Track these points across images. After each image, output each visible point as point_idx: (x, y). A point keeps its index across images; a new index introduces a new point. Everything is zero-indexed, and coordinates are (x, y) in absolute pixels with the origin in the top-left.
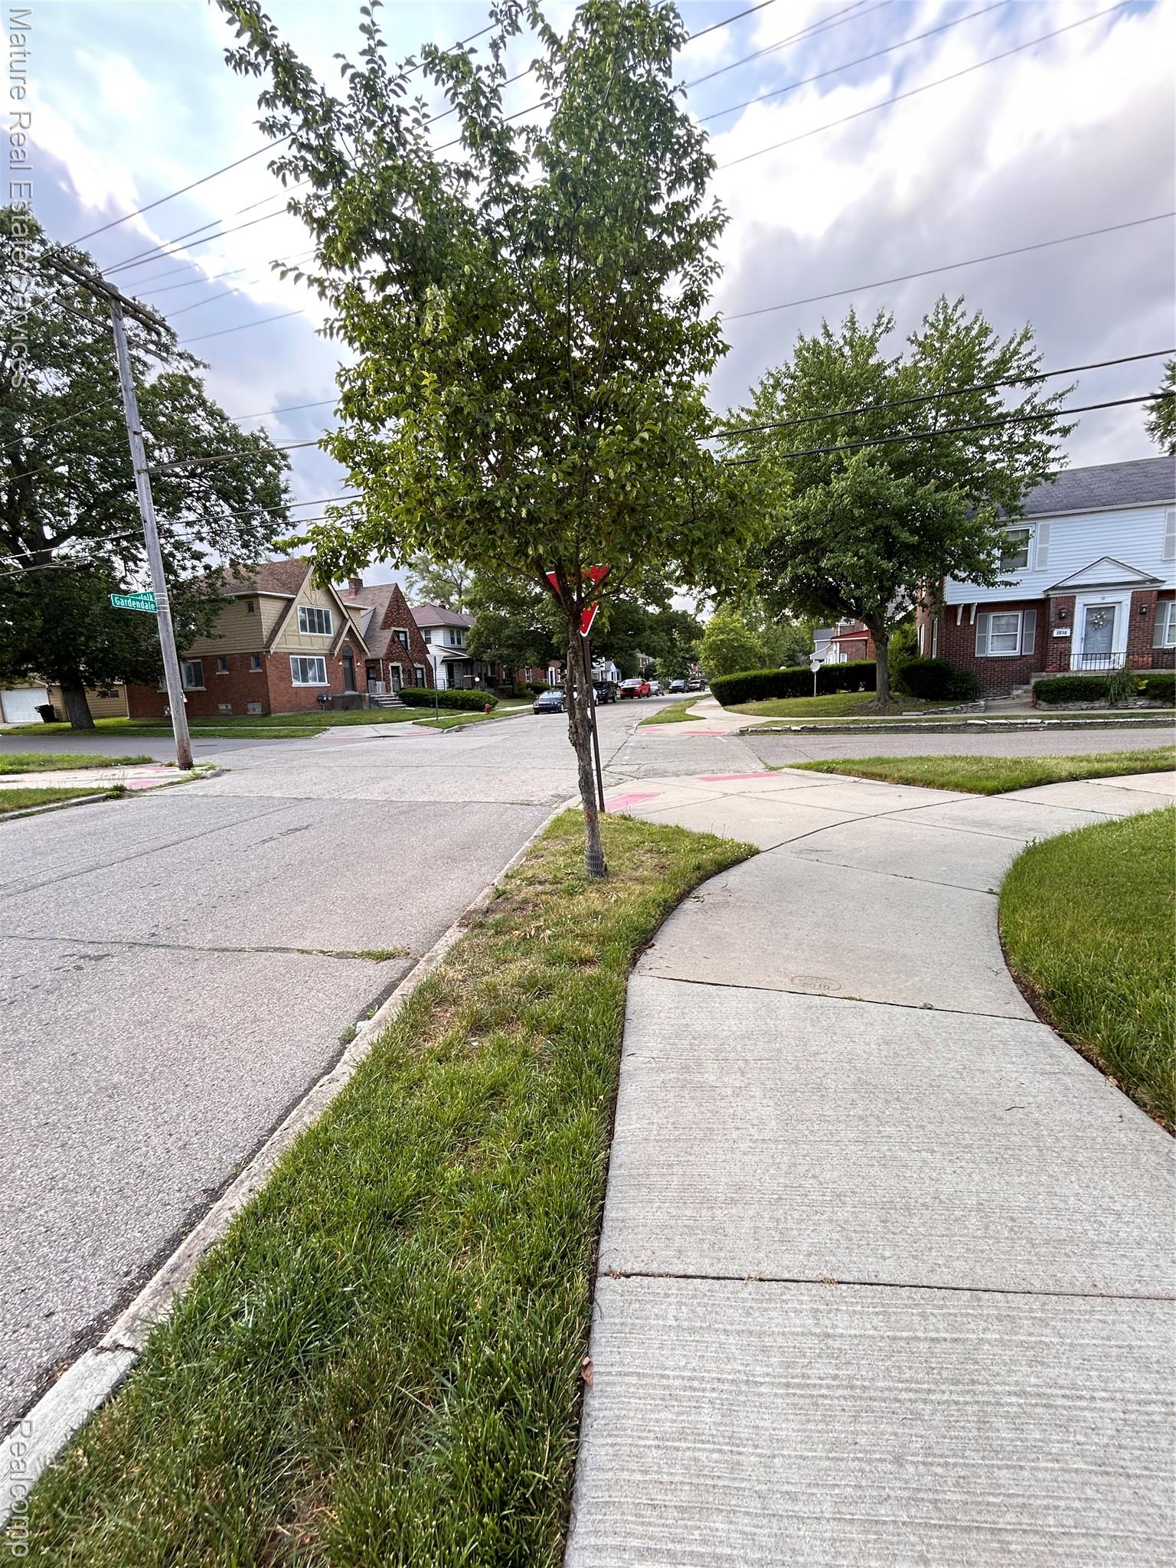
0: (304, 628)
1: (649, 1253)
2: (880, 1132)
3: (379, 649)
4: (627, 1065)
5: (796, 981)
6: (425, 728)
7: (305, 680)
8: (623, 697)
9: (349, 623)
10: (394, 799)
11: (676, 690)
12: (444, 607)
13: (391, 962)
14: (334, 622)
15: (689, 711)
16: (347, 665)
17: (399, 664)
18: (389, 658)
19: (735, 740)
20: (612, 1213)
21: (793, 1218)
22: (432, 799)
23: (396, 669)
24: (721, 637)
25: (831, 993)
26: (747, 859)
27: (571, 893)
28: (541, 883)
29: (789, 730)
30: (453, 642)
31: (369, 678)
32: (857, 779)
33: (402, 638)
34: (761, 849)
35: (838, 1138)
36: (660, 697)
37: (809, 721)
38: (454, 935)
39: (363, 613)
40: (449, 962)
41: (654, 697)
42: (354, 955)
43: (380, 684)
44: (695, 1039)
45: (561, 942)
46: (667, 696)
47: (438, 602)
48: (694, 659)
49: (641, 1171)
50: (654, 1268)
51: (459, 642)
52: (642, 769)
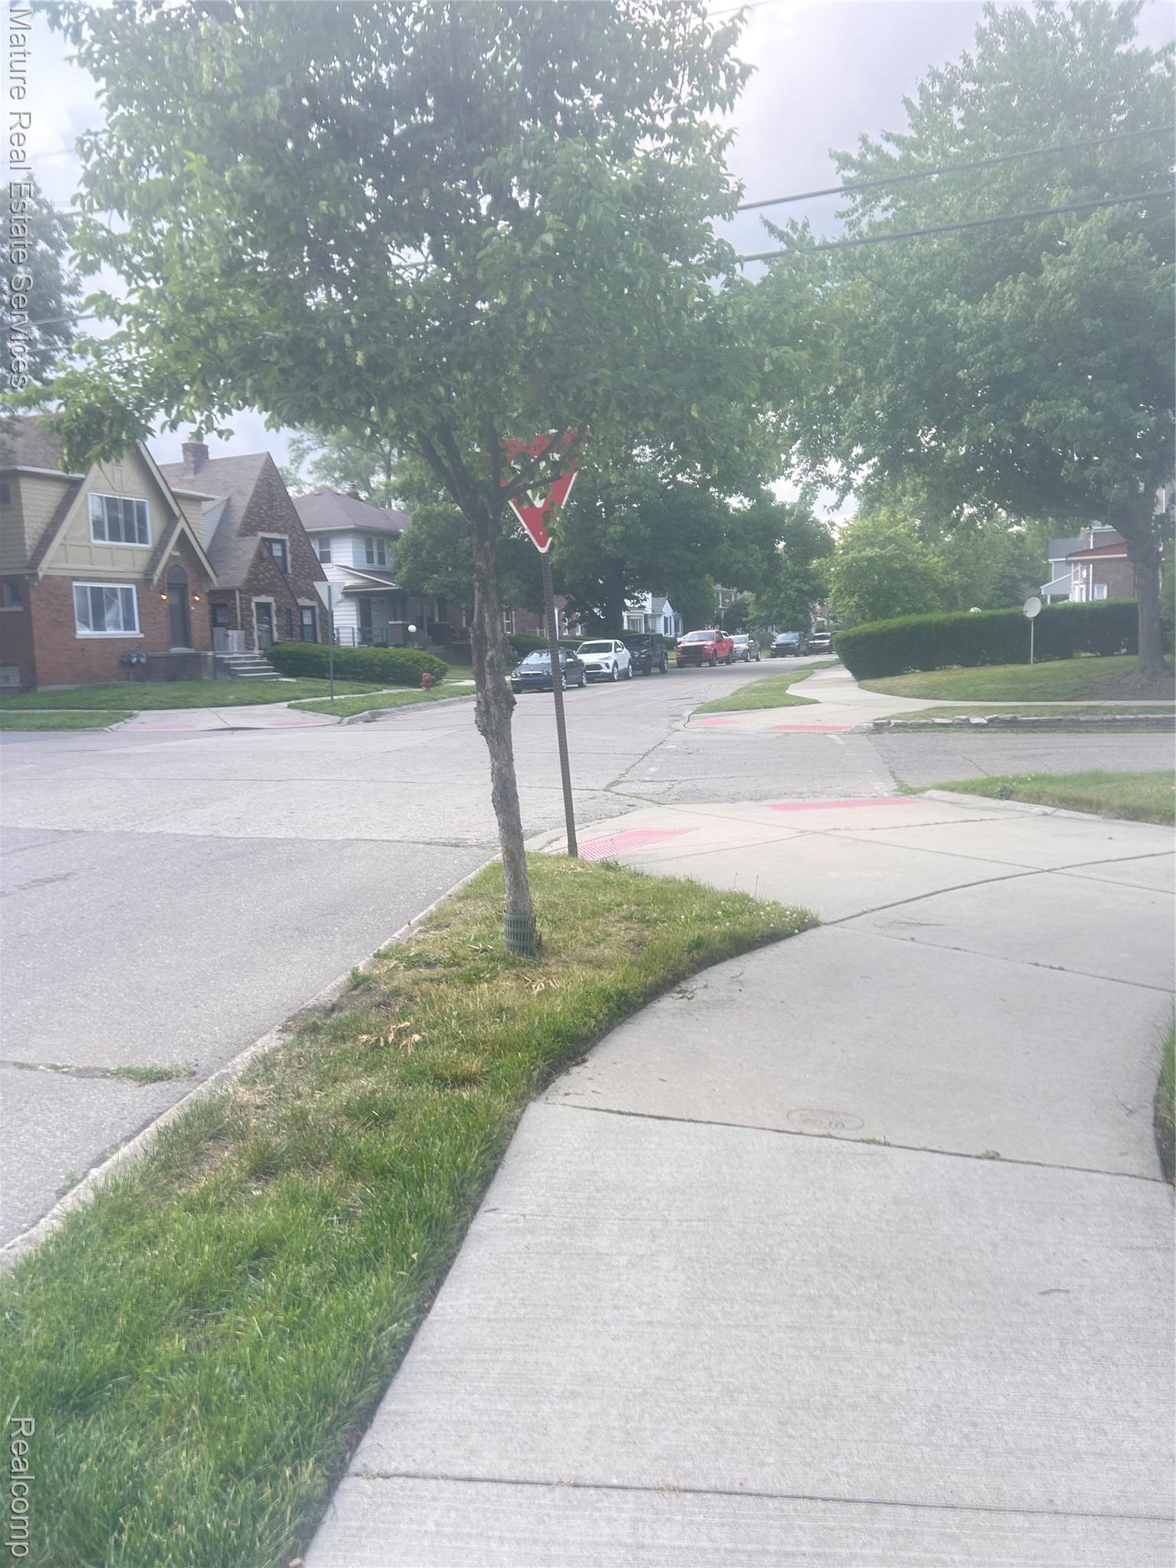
0: (99, 534)
1: (429, 1451)
2: (831, 1316)
3: (236, 572)
4: (482, 1224)
5: (795, 1116)
6: (309, 716)
7: (99, 625)
8: (681, 664)
9: (181, 525)
10: (226, 834)
11: (783, 651)
12: (356, 496)
13: (164, 1085)
14: (154, 523)
15: (793, 690)
16: (176, 600)
17: (270, 599)
18: (253, 586)
19: (864, 741)
20: (391, 1405)
21: (651, 1416)
22: (292, 834)
23: (264, 608)
24: (869, 552)
25: (843, 1134)
26: (791, 935)
27: (471, 980)
28: (429, 965)
29: (966, 725)
30: (370, 559)
31: (215, 623)
32: (1048, 810)
33: (277, 551)
34: (822, 918)
35: (763, 1323)
36: (753, 663)
37: (1005, 708)
38: (269, 1042)
39: (206, 506)
40: (248, 1081)
41: (740, 665)
42: (105, 1074)
43: (235, 636)
44: (598, 1191)
45: (430, 1052)
46: (766, 662)
47: (346, 487)
48: (820, 594)
49: (452, 1356)
50: (429, 1468)
51: (382, 561)
52: (675, 790)
